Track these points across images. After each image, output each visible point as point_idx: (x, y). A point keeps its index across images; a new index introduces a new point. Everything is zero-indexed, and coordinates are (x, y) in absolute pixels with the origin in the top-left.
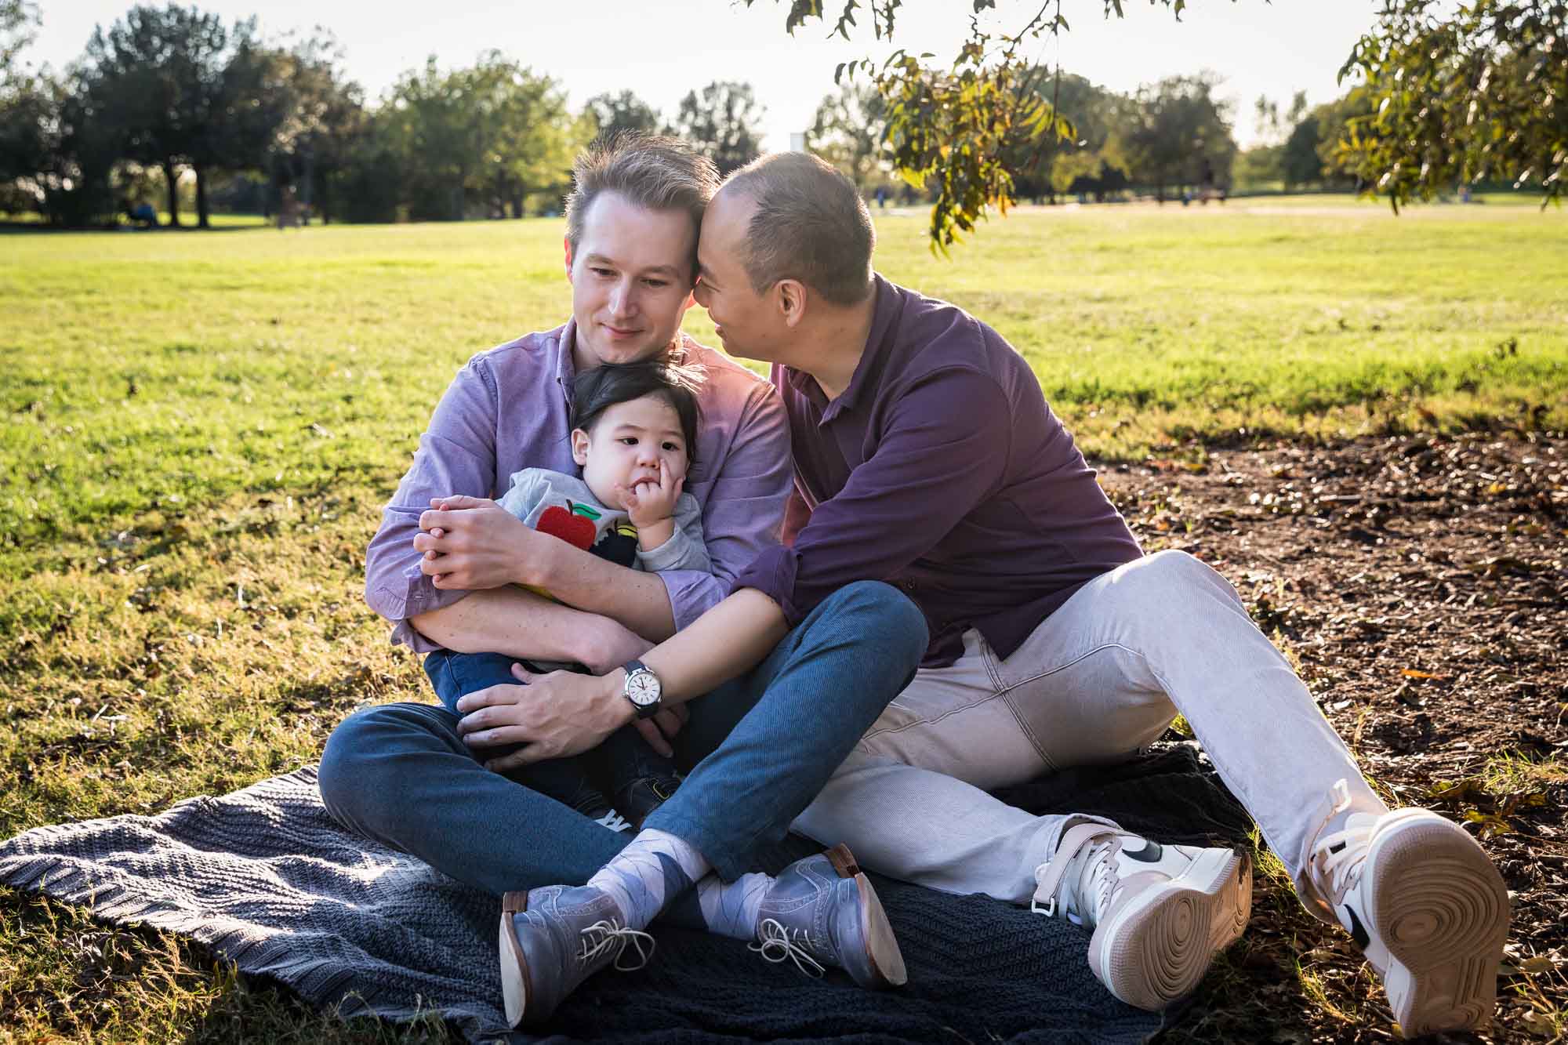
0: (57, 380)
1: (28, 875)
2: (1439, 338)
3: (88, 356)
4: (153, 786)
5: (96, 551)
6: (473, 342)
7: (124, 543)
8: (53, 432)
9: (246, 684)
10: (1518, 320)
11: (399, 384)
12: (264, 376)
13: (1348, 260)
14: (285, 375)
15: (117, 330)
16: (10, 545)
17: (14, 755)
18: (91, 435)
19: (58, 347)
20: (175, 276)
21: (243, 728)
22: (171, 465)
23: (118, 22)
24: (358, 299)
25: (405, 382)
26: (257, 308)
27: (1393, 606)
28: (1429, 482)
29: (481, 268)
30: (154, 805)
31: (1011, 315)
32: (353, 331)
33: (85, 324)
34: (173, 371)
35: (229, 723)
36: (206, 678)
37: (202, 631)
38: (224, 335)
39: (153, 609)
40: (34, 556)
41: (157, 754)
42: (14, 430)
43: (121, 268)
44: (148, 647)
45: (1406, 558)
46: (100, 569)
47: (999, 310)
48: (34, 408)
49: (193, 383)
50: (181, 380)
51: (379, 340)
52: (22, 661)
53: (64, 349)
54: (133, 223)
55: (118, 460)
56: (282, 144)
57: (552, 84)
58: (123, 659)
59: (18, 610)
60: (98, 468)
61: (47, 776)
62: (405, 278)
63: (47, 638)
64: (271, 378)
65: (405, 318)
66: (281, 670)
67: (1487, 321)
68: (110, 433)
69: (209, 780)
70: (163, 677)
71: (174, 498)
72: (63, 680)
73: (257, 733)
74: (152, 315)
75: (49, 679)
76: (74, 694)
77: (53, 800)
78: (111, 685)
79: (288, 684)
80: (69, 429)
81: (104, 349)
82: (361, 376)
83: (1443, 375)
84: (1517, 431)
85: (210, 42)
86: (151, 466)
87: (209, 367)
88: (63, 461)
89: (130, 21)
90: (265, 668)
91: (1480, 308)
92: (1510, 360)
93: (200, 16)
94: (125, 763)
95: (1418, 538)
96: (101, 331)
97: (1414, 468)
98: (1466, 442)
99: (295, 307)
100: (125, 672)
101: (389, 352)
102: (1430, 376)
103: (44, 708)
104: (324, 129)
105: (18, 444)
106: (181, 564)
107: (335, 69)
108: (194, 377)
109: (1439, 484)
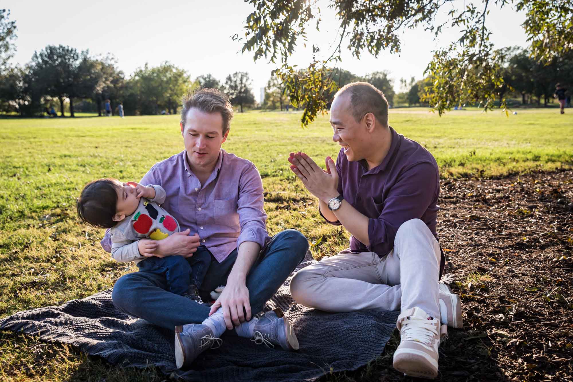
0: (24, 166)
1: (17, 327)
2: (453, 150)
3: (34, 159)
4: (59, 297)
5: (38, 221)
6: (161, 153)
7: (48, 219)
8: (23, 183)
9: (89, 263)
10: (476, 145)
11: (138, 167)
12: (93, 164)
13: (427, 127)
14: (101, 164)
15: (44, 150)
16: (9, 220)
17: (12, 288)
18: (36, 184)
19: (25, 156)
20: (63, 132)
21: (88, 277)
22: (63, 193)
23: (42, 50)
24: (123, 140)
25: (140, 166)
26: (91, 143)
27: (441, 230)
28: (451, 193)
29: (163, 130)
30: (59, 303)
31: (328, 144)
32: (122, 150)
33: (33, 148)
34: (63, 163)
35: (84, 276)
36: (76, 261)
37: (74, 246)
38: (80, 151)
39: (58, 240)
40: (17, 224)
41: (60, 286)
42: (10, 183)
43: (44, 130)
44: (56, 252)
45: (445, 216)
46: (40, 228)
47: (325, 142)
48: (16, 175)
49: (70, 167)
50: (66, 166)
51: (131, 153)
52: (14, 258)
53: (27, 156)
54: (49, 115)
55: (45, 192)
56: (98, 90)
57: (185, 72)
58: (48, 256)
59: (12, 241)
60: (38, 195)
61: (23, 295)
62: (139, 133)
63: (22, 250)
64: (96, 165)
65: (139, 145)
66: (101, 258)
67: (467, 145)
68: (42, 183)
69: (77, 294)
70: (62, 261)
71: (64, 204)
72: (28, 263)
73: (93, 278)
74: (56, 145)
75: (23, 263)
76: (32, 268)
77: (26, 302)
78: (44, 264)
79: (103, 263)
80: (28, 182)
81: (40, 156)
82: (125, 164)
83: (455, 161)
84: (476, 178)
85: (73, 57)
86: (56, 194)
87: (75, 162)
88: (27, 193)
89: (46, 50)
90: (95, 258)
91: (465, 141)
92: (474, 156)
93: (70, 49)
94: (49, 289)
95: (448, 210)
96: (39, 150)
97: (447, 189)
98: (461, 181)
99: (103, 142)
100: (48, 261)
101: (134, 156)
102: (451, 162)
103: (22, 273)
104: (112, 85)
105: (11, 187)
106: (67, 225)
107: (115, 67)
108: (70, 165)
109: (454, 194)
